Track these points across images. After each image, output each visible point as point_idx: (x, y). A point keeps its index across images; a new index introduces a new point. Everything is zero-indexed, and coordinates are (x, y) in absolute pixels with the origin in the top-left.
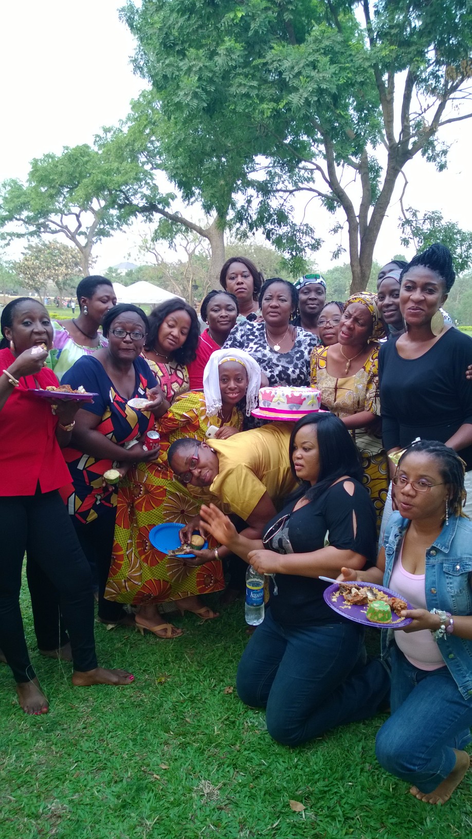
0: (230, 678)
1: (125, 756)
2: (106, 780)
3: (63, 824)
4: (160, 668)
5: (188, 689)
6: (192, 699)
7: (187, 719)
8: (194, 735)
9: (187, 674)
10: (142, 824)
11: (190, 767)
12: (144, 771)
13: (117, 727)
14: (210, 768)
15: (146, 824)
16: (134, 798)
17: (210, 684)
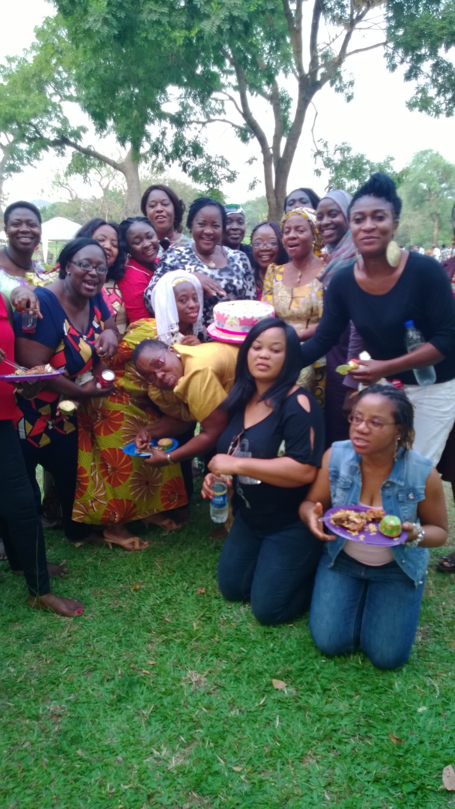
0: (201, 580)
1: (112, 656)
2: (99, 679)
3: (65, 722)
4: (133, 577)
5: (163, 593)
6: (168, 602)
7: (167, 619)
8: (175, 632)
9: (159, 580)
10: (139, 714)
11: (175, 661)
12: (133, 668)
13: (100, 633)
14: (194, 659)
15: (143, 714)
16: (127, 692)
17: (183, 587)
